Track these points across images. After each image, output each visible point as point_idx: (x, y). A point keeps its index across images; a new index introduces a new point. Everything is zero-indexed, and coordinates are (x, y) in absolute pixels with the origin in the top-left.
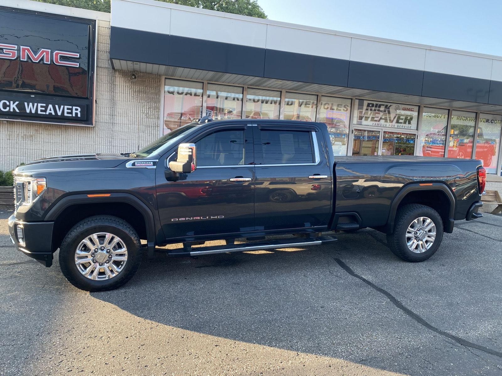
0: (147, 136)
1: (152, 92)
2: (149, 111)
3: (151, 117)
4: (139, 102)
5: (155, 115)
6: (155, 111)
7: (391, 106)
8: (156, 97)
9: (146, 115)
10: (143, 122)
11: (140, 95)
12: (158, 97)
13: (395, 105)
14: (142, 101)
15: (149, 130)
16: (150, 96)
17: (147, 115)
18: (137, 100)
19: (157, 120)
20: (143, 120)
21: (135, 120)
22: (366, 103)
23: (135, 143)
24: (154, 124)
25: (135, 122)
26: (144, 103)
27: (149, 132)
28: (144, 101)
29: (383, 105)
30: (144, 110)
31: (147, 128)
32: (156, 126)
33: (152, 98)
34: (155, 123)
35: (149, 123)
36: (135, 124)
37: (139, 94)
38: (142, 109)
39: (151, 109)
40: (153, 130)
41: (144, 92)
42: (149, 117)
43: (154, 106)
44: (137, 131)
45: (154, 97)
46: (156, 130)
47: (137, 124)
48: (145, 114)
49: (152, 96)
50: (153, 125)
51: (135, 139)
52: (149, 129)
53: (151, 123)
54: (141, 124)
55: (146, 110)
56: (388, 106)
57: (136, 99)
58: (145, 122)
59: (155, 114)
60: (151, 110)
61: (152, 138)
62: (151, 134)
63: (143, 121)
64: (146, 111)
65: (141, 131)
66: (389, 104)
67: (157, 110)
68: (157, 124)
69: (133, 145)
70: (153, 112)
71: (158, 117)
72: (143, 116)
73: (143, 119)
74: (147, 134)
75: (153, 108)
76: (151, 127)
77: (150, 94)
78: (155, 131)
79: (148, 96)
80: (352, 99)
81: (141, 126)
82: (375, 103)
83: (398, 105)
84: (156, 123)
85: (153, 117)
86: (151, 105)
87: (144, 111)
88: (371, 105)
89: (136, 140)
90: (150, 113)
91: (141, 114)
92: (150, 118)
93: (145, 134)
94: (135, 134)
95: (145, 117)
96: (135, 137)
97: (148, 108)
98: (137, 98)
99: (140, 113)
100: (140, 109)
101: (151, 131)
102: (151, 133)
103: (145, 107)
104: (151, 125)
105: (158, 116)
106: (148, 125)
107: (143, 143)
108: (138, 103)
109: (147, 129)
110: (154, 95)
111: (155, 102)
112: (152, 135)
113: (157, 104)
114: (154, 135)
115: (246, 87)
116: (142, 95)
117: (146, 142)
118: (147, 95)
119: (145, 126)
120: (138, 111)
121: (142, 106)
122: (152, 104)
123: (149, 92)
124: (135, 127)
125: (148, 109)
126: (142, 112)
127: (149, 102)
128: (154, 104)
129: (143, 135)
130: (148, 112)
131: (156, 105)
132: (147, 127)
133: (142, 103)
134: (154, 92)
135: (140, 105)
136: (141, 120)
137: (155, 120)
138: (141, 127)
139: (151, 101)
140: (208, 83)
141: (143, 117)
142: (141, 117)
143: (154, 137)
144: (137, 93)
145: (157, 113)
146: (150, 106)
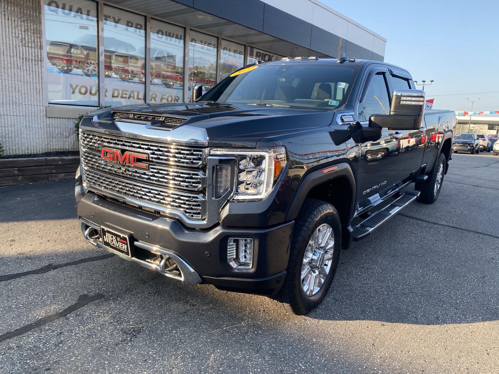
0: (25, 75)
1: (28, 4)
2: (26, 36)
3: (30, 45)
4: (8, 19)
5: (36, 42)
6: (35, 36)
7: (272, 56)
8: (34, 14)
9: (22, 42)
10: (18, 53)
11: (9, 8)
12: (37, 14)
13: (275, 56)
14: (13, 18)
15: (28, 66)
16: (25, 11)
17: (24, 42)
18: (5, 15)
19: (39, 50)
20: (18, 49)
21: (5, 47)
22: (255, 51)
23: (7, 84)
24: (35, 56)
25: (5, 50)
26: (16, 22)
27: (28, 68)
28: (16, 19)
29: (267, 55)
30: (17, 32)
31: (25, 62)
32: (39, 59)
33: (28, 14)
34: (36, 54)
35: (27, 54)
36: (5, 54)
37: (8, 6)
38: (14, 31)
39: (28, 32)
40: (34, 66)
41: (16, 3)
42: (27, 45)
43: (32, 28)
44: (9, 65)
45: (31, 13)
46: (39, 66)
47: (9, 54)
48: (20, 40)
49: (28, 12)
50: (33, 58)
51: (7, 78)
52: (28, 63)
53: (30, 54)
54: (15, 55)
55: (20, 32)
56: (271, 56)
57: (4, 13)
58: (21, 52)
59: (36, 40)
60: (29, 34)
61: (34, 78)
62: (31, 72)
63: (18, 51)
64: (20, 35)
65: (16, 66)
66: (272, 55)
67: (38, 36)
68: (39, 57)
69: (4, 87)
70: (33, 38)
71: (40, 46)
72: (17, 42)
73: (18, 47)
74: (25, 71)
75: (32, 31)
76: (30, 61)
77: (25, 9)
78: (37, 66)
79: (22, 10)
80: (245, 46)
81: (15, 58)
82: (262, 52)
83: (277, 56)
84: (38, 55)
85: (33, 45)
86: (27, 26)
87: (17, 35)
88: (259, 54)
89: (8, 80)
90: (28, 39)
91: (14, 39)
92: (28, 47)
93: (22, 71)
94: (6, 71)
95: (21, 44)
96: (6, 75)
97: (23, 30)
98: (4, 11)
99: (11, 37)
100: (10, 31)
101: (31, 66)
102: (31, 70)
103: (20, 29)
104: (31, 58)
105: (41, 44)
106: (26, 58)
107: (20, 85)
108: (6, 20)
109: (24, 64)
110: (31, 10)
111: (34, 22)
112: (34, 73)
113: (38, 26)
114: (37, 73)
115: (149, 16)
116: (13, 8)
117: (25, 83)
118: (20, 9)
119: (22, 59)
120: (7, 33)
121: (13, 26)
122: (29, 25)
123: (24, 5)
124: (6, 59)
125: (25, 31)
126: (14, 35)
127: (24, 21)
128: (32, 25)
129: (19, 72)
130: (23, 36)
131: (35, 26)
132: (24, 60)
133: (13, 21)
134: (31, 5)
135: (10, 23)
136: (15, 49)
137: (36, 50)
138: (15, 60)
139: (27, 20)
140: (104, 4)
141: (17, 44)
142: (14, 43)
143: (37, 76)
144: (3, 4)
145: (39, 40)
146: (26, 28)
